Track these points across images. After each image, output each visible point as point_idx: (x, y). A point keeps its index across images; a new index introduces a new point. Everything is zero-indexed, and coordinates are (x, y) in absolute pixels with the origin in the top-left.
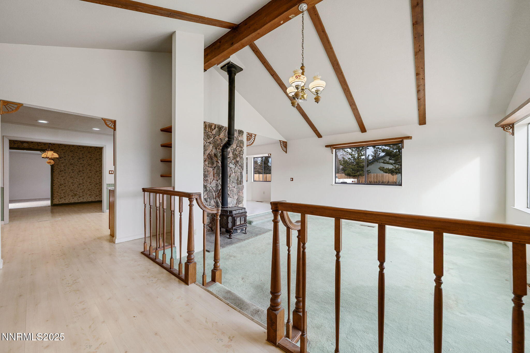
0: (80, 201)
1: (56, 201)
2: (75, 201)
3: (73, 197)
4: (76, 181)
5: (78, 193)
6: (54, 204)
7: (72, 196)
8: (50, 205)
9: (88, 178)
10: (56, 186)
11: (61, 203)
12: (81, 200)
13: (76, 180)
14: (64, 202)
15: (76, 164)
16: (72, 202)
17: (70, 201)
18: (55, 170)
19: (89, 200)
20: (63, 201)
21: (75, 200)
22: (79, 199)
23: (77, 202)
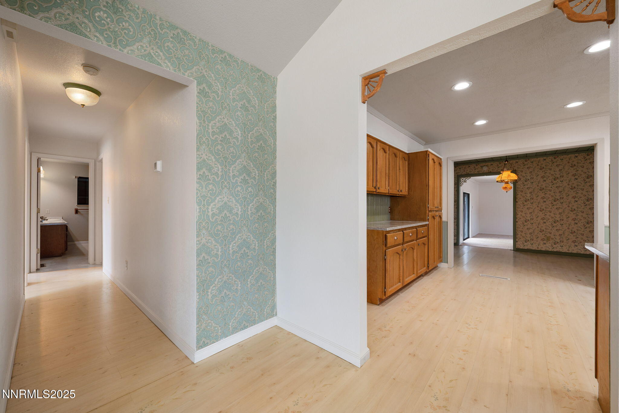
0: (555, 250)
1: (520, 246)
2: (548, 249)
3: (545, 242)
4: (550, 216)
5: (552, 236)
6: (517, 248)
7: (543, 240)
8: (513, 249)
9: (571, 211)
10: (519, 223)
11: (526, 248)
12: (558, 248)
13: (549, 213)
14: (531, 248)
15: (549, 188)
16: (542, 249)
17: (539, 247)
18: (519, 198)
19: (573, 250)
20: (528, 246)
21: (547, 247)
22: (554, 246)
23: (550, 250)
